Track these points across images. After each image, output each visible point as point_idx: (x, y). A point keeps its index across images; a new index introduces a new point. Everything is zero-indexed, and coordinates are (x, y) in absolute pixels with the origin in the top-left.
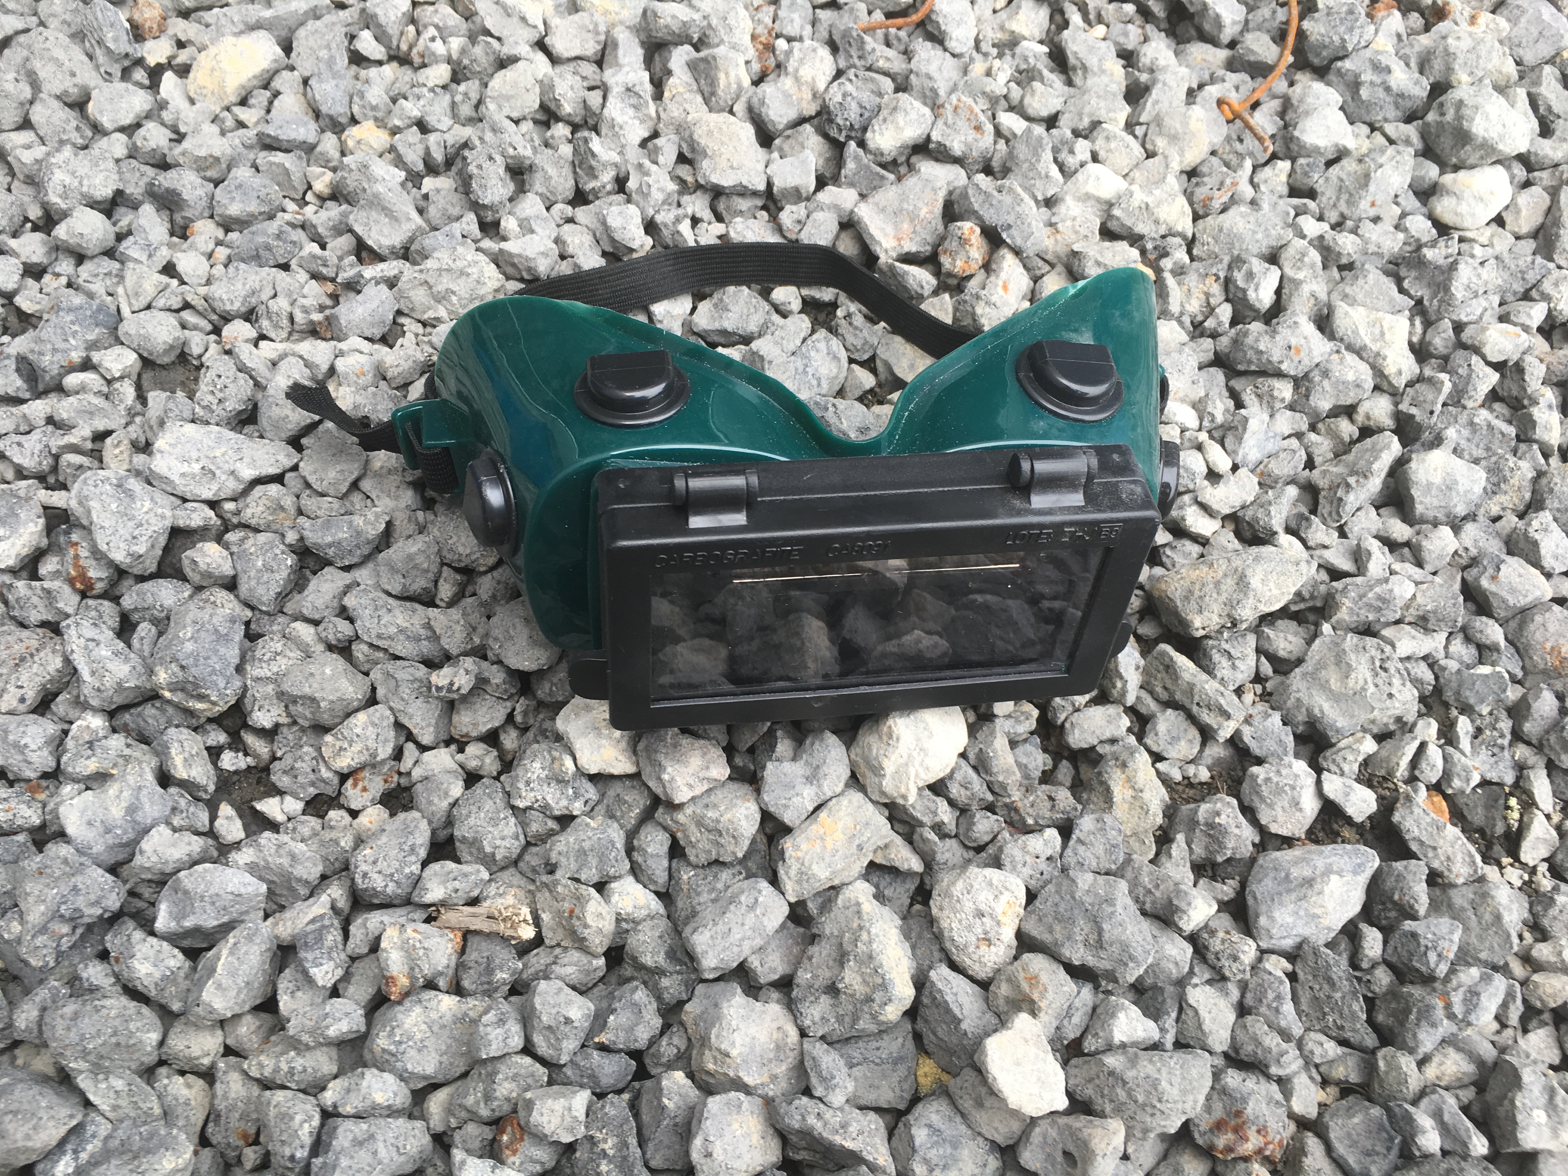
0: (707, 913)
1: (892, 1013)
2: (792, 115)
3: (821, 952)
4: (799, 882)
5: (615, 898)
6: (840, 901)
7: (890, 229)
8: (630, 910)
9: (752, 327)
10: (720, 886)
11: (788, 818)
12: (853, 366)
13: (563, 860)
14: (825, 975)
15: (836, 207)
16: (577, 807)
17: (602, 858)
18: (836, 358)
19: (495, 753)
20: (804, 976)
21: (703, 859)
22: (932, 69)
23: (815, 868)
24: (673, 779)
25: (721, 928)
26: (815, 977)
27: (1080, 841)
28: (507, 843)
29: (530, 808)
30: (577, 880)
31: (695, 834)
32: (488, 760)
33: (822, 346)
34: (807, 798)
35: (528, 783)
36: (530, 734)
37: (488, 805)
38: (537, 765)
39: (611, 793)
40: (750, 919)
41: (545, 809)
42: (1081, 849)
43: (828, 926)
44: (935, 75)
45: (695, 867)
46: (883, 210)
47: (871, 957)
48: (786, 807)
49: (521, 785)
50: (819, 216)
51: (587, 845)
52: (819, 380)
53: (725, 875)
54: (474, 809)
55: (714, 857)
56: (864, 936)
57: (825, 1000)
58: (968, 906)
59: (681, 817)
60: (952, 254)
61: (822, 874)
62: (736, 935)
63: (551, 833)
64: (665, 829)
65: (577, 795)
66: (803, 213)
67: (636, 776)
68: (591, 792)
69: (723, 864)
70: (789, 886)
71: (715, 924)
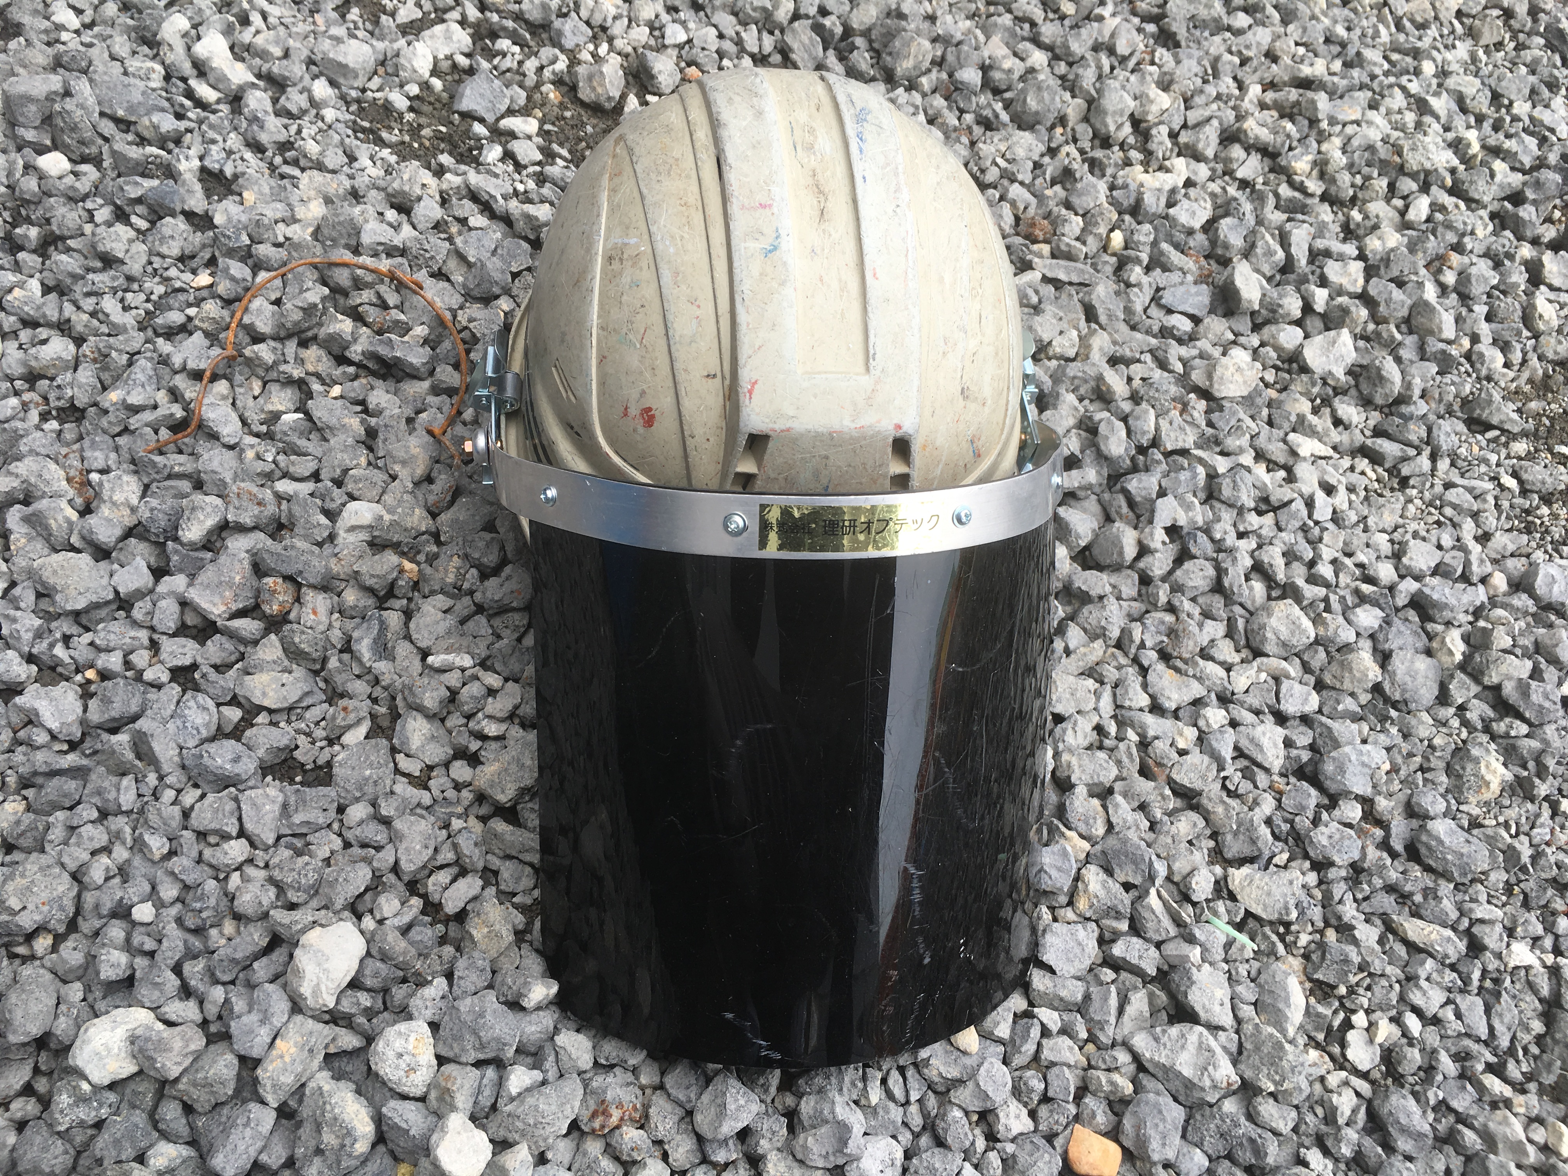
0: (218, 1143)
1: (362, 1147)
2: (118, 532)
3: (305, 1132)
4: (275, 1093)
5: (152, 1161)
6: (307, 1092)
7: (217, 600)
8: (166, 1164)
9: (134, 708)
10: (224, 1119)
11: (255, 1053)
12: (222, 708)
13: (105, 1153)
14: (312, 1144)
15: (172, 593)
16: (104, 1112)
17: (133, 1140)
18: (205, 709)
19: (33, 1100)
20: (300, 1151)
21: (208, 1107)
22: (215, 465)
23: (282, 1079)
24: (164, 1065)
25: (229, 1147)
26: (306, 1148)
27: (460, 978)
28: (60, 1159)
29: (71, 1128)
30: (120, 1162)
31: (195, 1093)
32: (29, 1107)
33: (192, 703)
34: (264, 1035)
35: (62, 1112)
36: (55, 1076)
37: (38, 1139)
38: (64, 1096)
39: (128, 1091)
40: (248, 1132)
41: (82, 1124)
42: (462, 982)
43: (305, 1112)
44: (219, 470)
45: (205, 1114)
46: (208, 586)
47: (336, 1119)
48: (252, 1047)
49: (57, 1116)
50: (162, 604)
51: (118, 1135)
52: (197, 729)
53: (225, 1111)
54: (27, 1147)
55: (213, 1102)
56: (328, 1107)
57: (317, 1161)
58: (391, 1054)
59: (181, 1086)
60: (269, 602)
61: (288, 1080)
62: (241, 1147)
63: (93, 1137)
64: (175, 1098)
65: (101, 1105)
66: (149, 605)
67: (140, 1072)
68: (112, 1097)
69: (222, 1103)
70: (270, 1098)
71: (224, 1147)
